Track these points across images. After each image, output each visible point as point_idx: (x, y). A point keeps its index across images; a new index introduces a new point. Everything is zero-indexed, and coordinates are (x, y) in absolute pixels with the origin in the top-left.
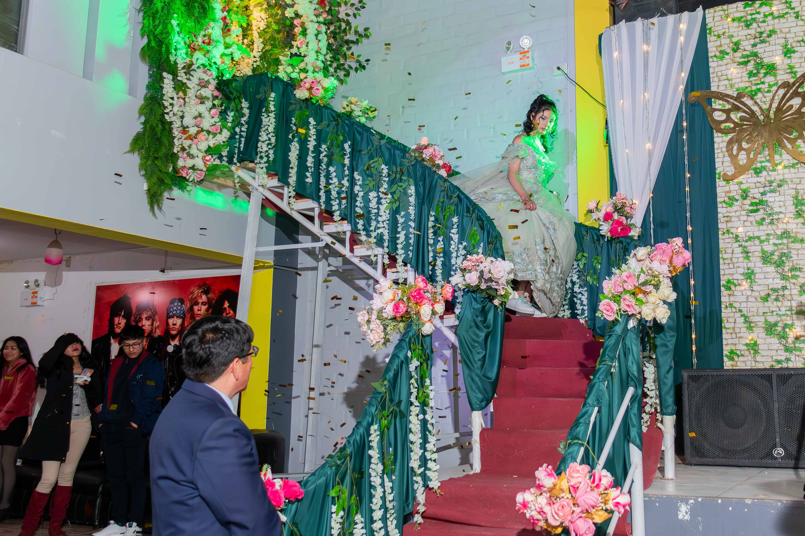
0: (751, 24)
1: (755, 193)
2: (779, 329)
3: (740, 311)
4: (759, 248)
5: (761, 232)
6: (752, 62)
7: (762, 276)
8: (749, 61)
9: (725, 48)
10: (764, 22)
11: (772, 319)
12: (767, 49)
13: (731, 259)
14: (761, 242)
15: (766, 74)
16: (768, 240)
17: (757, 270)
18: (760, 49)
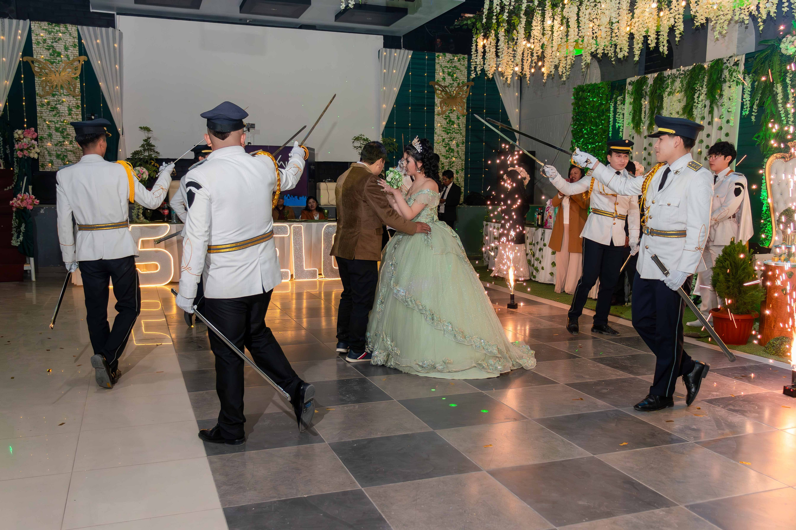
0: (51, 33)
1: (53, 104)
2: (62, 157)
3: (46, 149)
4: (54, 125)
5: (55, 119)
6: (51, 50)
7: (55, 136)
8: (50, 49)
9: (40, 40)
10: (56, 33)
11: (59, 153)
12: (58, 46)
13: (43, 128)
14: (55, 123)
15: (57, 56)
16: (57, 123)
17: (53, 134)
18: (55, 44)
